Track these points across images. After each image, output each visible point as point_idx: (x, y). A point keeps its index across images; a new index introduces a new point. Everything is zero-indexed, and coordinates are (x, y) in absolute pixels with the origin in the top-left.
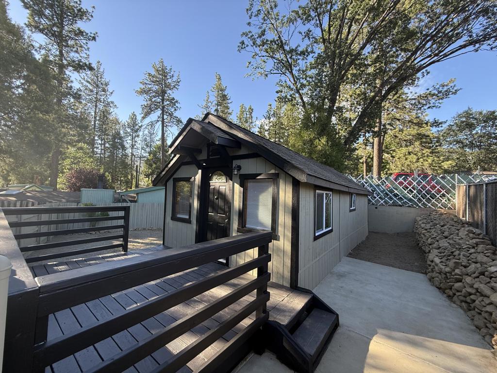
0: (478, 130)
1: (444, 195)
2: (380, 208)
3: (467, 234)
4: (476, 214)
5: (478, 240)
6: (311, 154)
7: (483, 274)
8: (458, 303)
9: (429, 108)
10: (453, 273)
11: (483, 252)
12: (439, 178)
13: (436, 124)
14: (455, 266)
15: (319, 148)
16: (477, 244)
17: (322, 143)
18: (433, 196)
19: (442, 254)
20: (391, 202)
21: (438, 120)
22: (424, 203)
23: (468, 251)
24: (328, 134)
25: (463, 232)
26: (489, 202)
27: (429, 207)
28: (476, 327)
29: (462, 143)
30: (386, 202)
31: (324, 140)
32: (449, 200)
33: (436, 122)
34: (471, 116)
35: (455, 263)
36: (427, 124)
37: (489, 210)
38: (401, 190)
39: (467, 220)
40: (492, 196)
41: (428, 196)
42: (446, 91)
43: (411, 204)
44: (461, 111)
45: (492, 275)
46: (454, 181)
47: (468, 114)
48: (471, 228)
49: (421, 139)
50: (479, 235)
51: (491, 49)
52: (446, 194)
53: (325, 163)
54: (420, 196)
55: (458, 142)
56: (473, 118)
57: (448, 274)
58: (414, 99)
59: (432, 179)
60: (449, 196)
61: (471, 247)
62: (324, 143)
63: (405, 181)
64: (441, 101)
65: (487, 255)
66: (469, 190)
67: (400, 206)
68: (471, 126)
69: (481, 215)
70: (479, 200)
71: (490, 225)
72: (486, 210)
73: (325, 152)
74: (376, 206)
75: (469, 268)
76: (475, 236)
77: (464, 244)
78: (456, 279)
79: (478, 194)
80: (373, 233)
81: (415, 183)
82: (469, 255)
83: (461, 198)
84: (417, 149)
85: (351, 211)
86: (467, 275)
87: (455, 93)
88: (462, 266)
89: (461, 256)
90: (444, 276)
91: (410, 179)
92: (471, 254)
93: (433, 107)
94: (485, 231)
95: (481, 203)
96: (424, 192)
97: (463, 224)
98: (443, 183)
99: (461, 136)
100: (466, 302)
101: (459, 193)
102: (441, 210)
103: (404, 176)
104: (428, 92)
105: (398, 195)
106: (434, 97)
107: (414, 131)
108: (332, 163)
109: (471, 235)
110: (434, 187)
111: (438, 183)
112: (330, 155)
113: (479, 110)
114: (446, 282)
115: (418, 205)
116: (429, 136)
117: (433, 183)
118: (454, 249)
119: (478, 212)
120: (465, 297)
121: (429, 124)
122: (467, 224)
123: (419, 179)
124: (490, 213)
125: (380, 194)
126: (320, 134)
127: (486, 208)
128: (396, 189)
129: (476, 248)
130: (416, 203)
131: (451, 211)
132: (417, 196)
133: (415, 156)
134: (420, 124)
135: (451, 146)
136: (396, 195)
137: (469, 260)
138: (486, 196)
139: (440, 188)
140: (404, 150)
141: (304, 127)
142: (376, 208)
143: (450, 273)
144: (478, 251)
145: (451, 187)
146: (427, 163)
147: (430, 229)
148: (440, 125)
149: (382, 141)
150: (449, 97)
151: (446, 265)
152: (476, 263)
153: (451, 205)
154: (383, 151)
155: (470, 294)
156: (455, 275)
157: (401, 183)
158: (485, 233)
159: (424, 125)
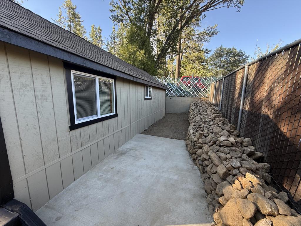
0: (223, 58)
1: (205, 89)
2: (173, 99)
3: (211, 111)
4: (217, 98)
5: (216, 114)
6: (134, 62)
7: (215, 143)
8: (198, 165)
9: (204, 41)
10: (198, 142)
11: (217, 124)
12: (203, 79)
13: (207, 52)
14: (199, 137)
15: (140, 58)
16: (215, 118)
17: (141, 54)
18: (200, 90)
19: (195, 127)
20: (179, 95)
21: (208, 49)
22: (195, 95)
23: (209, 123)
24: (146, 48)
25: (209, 110)
26: (224, 89)
27: (198, 97)
28: (205, 191)
29: (217, 65)
30: (176, 95)
31: (143, 52)
32: (207, 92)
33: (206, 50)
34: (222, 50)
35: (200, 134)
36: (202, 51)
37: (224, 95)
38: (184, 86)
39: (213, 103)
40: (226, 85)
41: (198, 90)
42: (213, 32)
43: (189, 95)
44: (218, 47)
45: (221, 144)
46: (210, 80)
47: (221, 49)
48: (214, 107)
49: (199, 59)
50: (217, 111)
51: (235, 6)
52: (206, 89)
53: (144, 69)
54: (193, 90)
55: (215, 64)
56: (222, 51)
57: (195, 143)
58: (198, 35)
59: (200, 80)
60: (207, 90)
61: (211, 120)
62: (143, 54)
63: (187, 81)
64: (210, 38)
65: (219, 125)
66: (216, 84)
67: (183, 96)
68: (221, 56)
69: (220, 99)
70: (219, 91)
71: (223, 104)
72: (222, 95)
73: (144, 61)
74: (171, 97)
75: (207, 138)
76: (215, 112)
77: (207, 118)
78: (199, 146)
79: (220, 86)
80: (168, 114)
81: (191, 82)
82: (209, 127)
83: (212, 89)
84: (197, 66)
85: (145, 99)
86: (206, 143)
87: (216, 34)
88: (204, 136)
89: (205, 128)
90: (193, 144)
91: (189, 80)
92: (210, 126)
93: (206, 41)
94: (220, 109)
95: (220, 91)
96: (196, 88)
97: (211, 105)
98: (205, 82)
99: (217, 61)
100: (202, 165)
101: (211, 88)
102: (202, 98)
103: (186, 78)
104: (205, 31)
105: (183, 90)
106: (207, 35)
107: (196, 54)
108: (148, 70)
109: (213, 111)
110: (200, 85)
111: (203, 82)
112: (147, 64)
113: (225, 47)
114: (193, 148)
115: (192, 96)
116: (203, 58)
117: (201, 82)
118: (201, 123)
119: (218, 97)
120: (203, 161)
121: (203, 51)
122: (213, 105)
123: (194, 79)
124: (224, 97)
125: (173, 89)
126: (140, 48)
127: (223, 94)
128: (182, 86)
129: (214, 121)
130: (191, 94)
131: (207, 99)
132: (192, 90)
133: (195, 70)
134: (199, 51)
135: (212, 66)
136: (182, 90)
137: (208, 131)
138: (223, 87)
139: (203, 86)
140: (191, 66)
141: (130, 42)
142: (171, 98)
143: (196, 141)
144: (215, 123)
145: (208, 85)
146: (200, 73)
147: (195, 109)
148: (208, 53)
149: (180, 60)
150: (214, 36)
151: (195, 136)
152: (212, 133)
153: (208, 95)
154: (181, 66)
155: (206, 160)
156: (199, 144)
157: (184, 82)
158: (220, 110)
159: (201, 51)
